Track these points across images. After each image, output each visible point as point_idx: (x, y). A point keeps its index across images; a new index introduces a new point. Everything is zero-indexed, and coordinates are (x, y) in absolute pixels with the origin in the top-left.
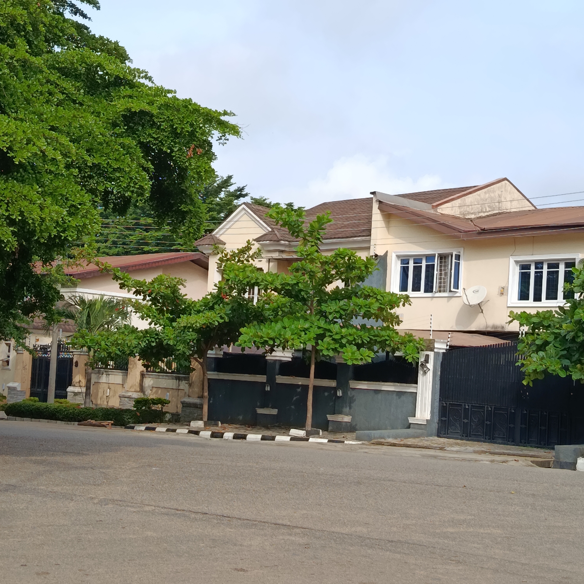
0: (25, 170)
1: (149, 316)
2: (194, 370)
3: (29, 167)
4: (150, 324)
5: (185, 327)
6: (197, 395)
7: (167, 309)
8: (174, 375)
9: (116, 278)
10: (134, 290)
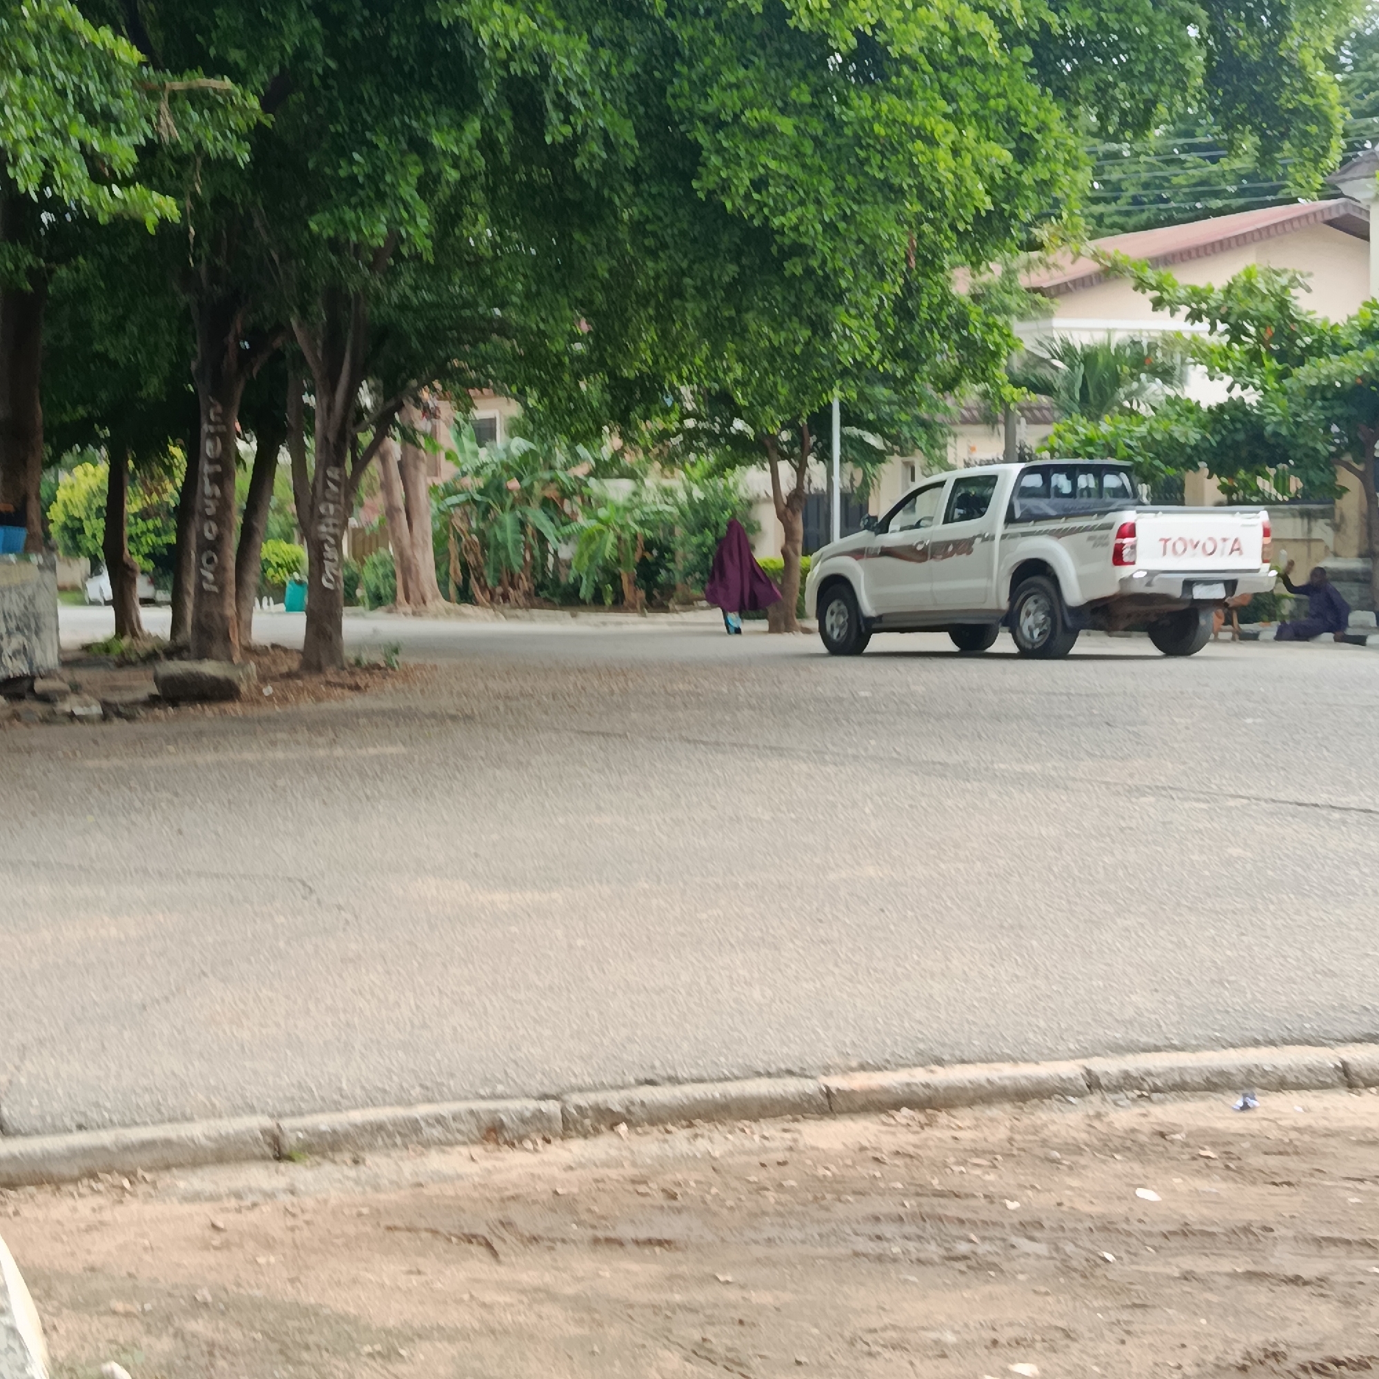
0: (914, 67)
1: (1225, 370)
2: (1345, 490)
3: (922, 60)
4: (1230, 390)
5: (1313, 389)
6: (1355, 552)
7: (1270, 350)
8: (1297, 507)
9: (1141, 285)
10: (1185, 310)
